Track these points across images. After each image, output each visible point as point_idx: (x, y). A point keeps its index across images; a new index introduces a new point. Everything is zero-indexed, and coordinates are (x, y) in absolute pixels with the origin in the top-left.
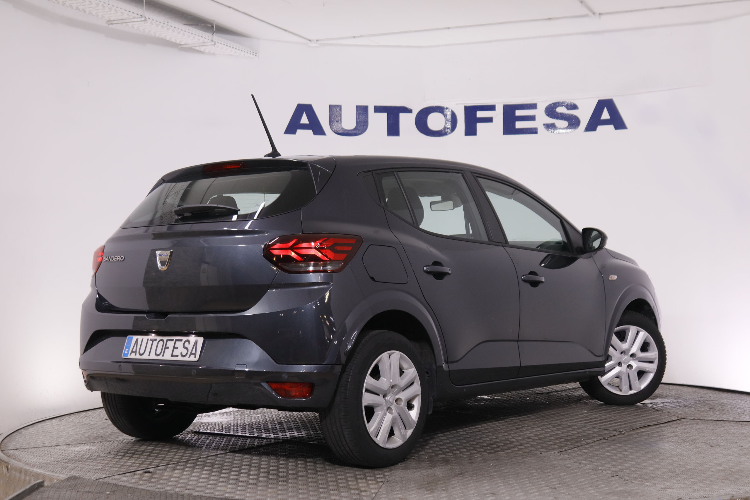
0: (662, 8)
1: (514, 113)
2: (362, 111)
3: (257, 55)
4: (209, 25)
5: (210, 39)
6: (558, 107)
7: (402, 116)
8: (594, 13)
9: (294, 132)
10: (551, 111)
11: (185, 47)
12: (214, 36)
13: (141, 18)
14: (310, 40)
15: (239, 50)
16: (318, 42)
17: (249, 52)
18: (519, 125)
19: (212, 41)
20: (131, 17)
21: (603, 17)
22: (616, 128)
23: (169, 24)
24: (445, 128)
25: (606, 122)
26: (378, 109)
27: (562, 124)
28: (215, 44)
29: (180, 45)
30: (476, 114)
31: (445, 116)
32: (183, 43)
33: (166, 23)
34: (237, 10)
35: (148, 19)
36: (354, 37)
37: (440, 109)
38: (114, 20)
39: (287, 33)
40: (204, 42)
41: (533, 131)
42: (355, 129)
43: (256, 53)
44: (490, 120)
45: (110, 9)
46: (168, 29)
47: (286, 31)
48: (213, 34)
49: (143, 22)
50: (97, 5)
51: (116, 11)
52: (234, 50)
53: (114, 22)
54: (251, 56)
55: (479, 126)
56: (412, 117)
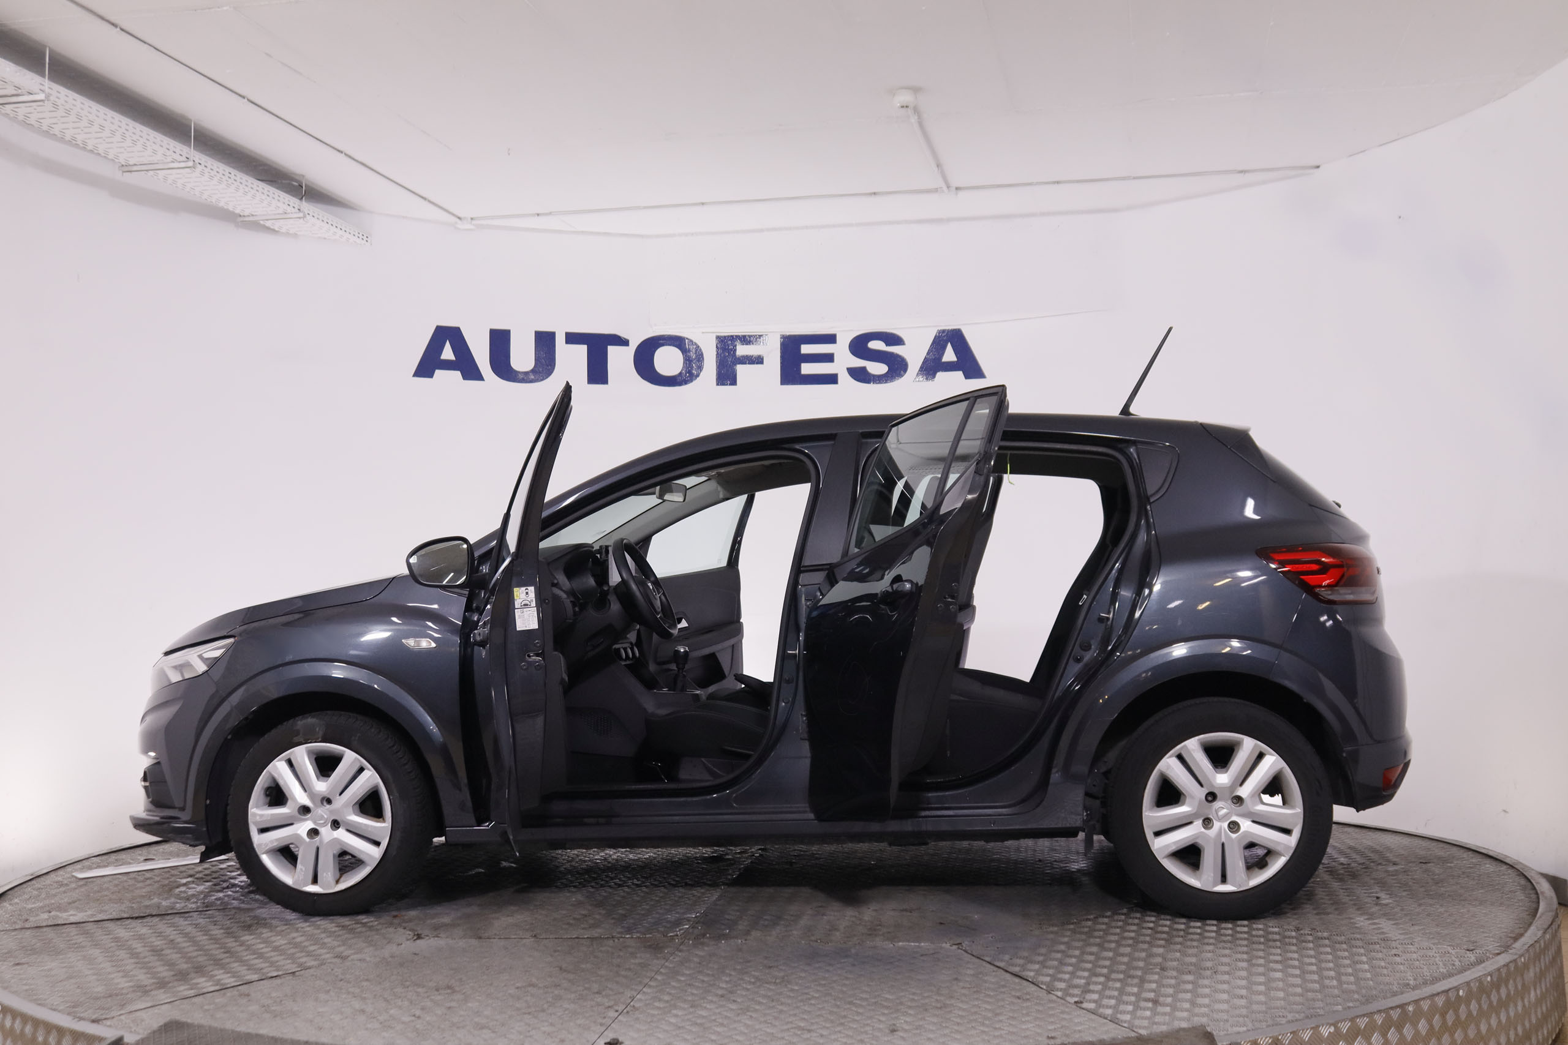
0: (1058, 182)
1: (799, 349)
2: (545, 342)
3: (369, 240)
4: (295, 184)
5: (295, 207)
6: (871, 340)
7: (613, 351)
8: (948, 187)
9: (430, 375)
10: (859, 346)
11: (249, 222)
12: (304, 202)
13: (186, 161)
14: (459, 218)
15: (341, 229)
16: (474, 222)
17: (357, 234)
18: (807, 369)
19: (299, 211)
20: (169, 159)
21: (961, 194)
22: (967, 376)
23: (232, 176)
24: (684, 372)
25: (949, 367)
26: (572, 338)
27: (877, 368)
28: (303, 217)
29: (241, 216)
30: (735, 350)
31: (684, 351)
32: (246, 213)
33: (227, 174)
34: (350, 157)
35: (199, 165)
36: (538, 215)
37: (677, 342)
38: (135, 165)
39: (428, 205)
40: (284, 214)
41: (832, 379)
42: (533, 371)
43: (367, 237)
44: (759, 360)
45: (134, 142)
46: (228, 186)
47: (425, 199)
48: (301, 199)
49: (188, 170)
50: (113, 133)
51: (145, 146)
52: (333, 229)
53: (135, 168)
54: (359, 241)
55: (740, 369)
56: (628, 353)
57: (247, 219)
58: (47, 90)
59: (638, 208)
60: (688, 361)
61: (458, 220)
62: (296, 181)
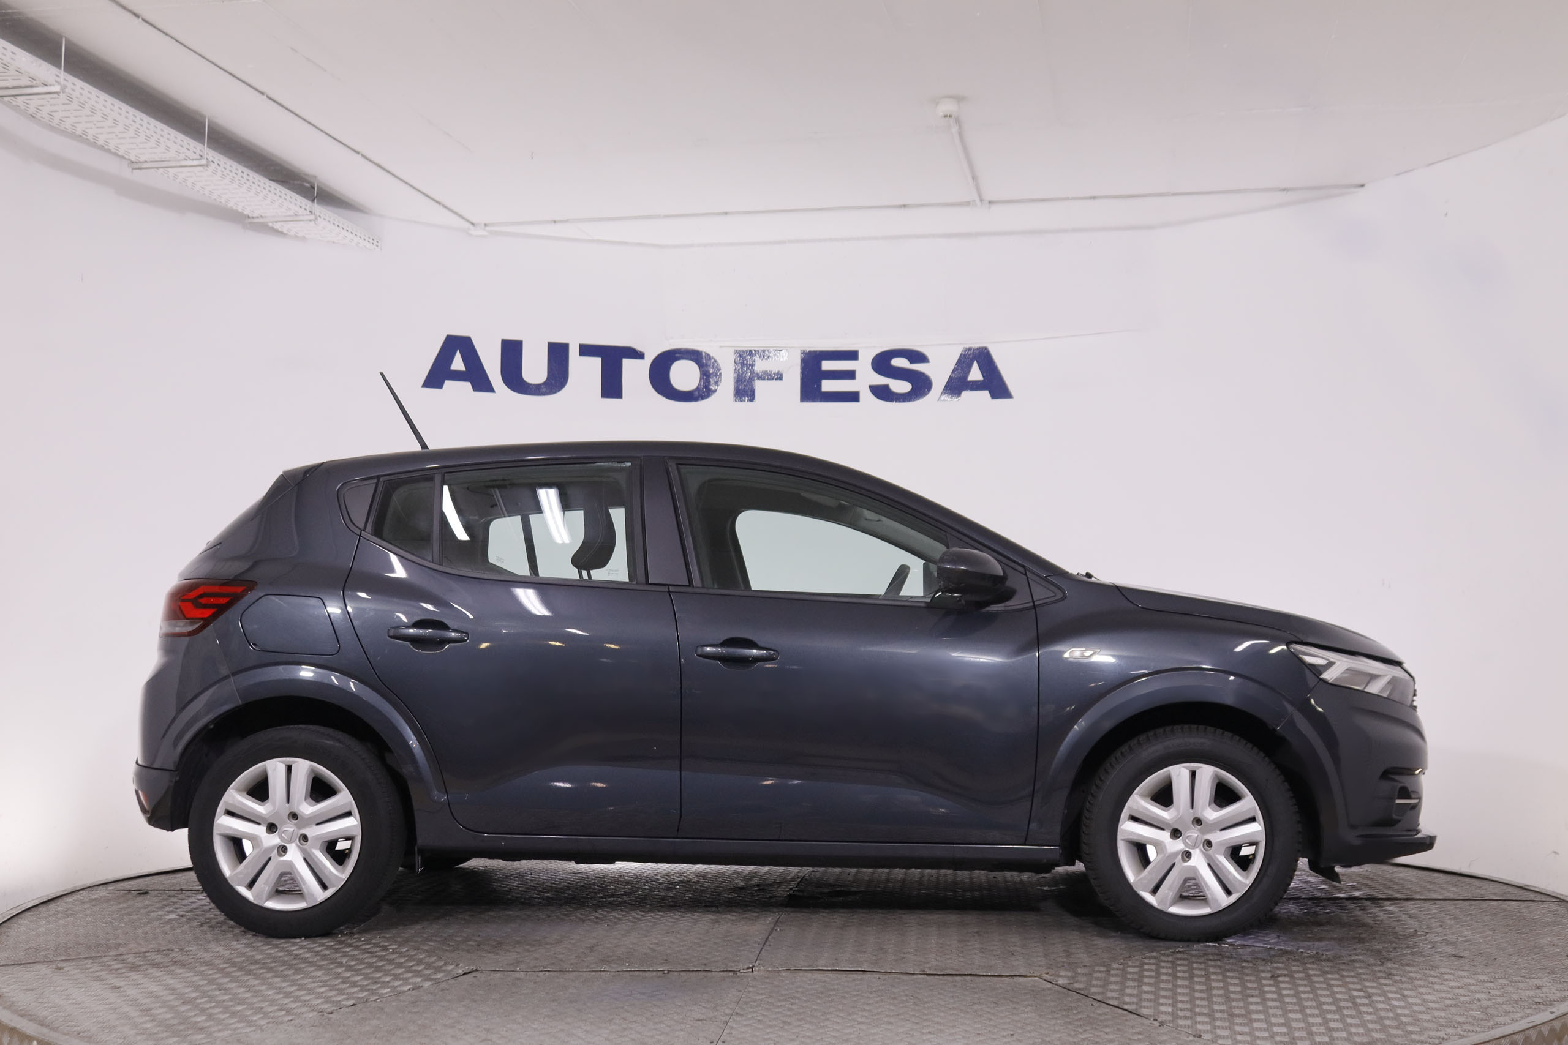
0: (1094, 198)
1: (820, 365)
2: (558, 354)
3: (379, 245)
4: (307, 185)
5: (308, 208)
6: (894, 357)
7: (627, 363)
8: (981, 200)
9: (440, 386)
10: (882, 363)
11: (257, 223)
12: (315, 204)
13: (200, 159)
14: (473, 224)
15: (352, 233)
16: (487, 228)
17: (367, 239)
18: (828, 385)
19: (310, 213)
20: (182, 156)
21: (994, 207)
22: (994, 396)
23: (244, 176)
24: (701, 387)
25: (976, 386)
26: (586, 350)
27: (901, 386)
28: (316, 219)
29: (250, 218)
30: (753, 365)
31: (701, 365)
32: (256, 214)
33: (240, 173)
34: (367, 158)
35: (212, 163)
36: (555, 222)
37: (694, 356)
38: (146, 162)
39: (441, 207)
40: (296, 215)
41: (853, 397)
42: (544, 383)
43: (377, 242)
44: (779, 377)
45: (148, 138)
46: (239, 185)
47: (439, 203)
48: (313, 201)
49: (200, 168)
50: (127, 128)
51: (158, 142)
52: (344, 233)
53: (145, 165)
54: (369, 245)
56: (643, 367)
57: (256, 220)
58: (63, 82)
59: (659, 216)
60: (706, 376)
61: (471, 227)
62: (308, 181)
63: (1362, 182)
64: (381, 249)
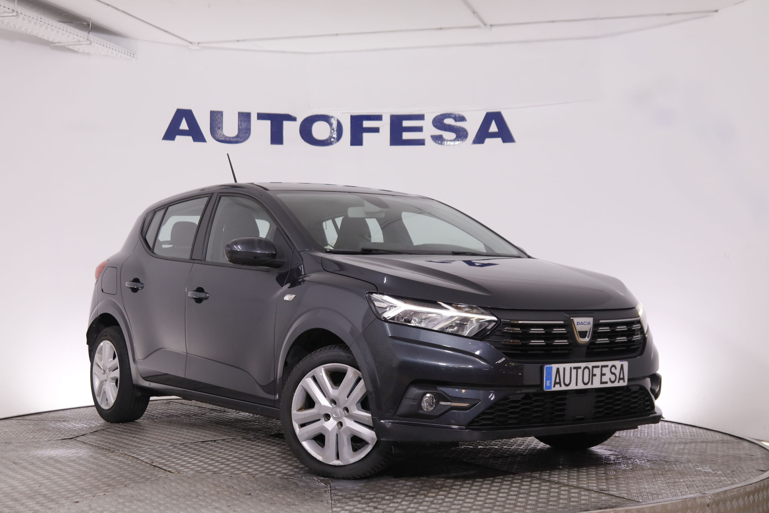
0: (553, 22)
1: (401, 124)
2: (245, 117)
3: (135, 56)
4: (85, 23)
5: (86, 37)
6: (446, 118)
7: (286, 124)
8: (485, 25)
9: (173, 139)
10: (438, 122)
11: (59, 46)
12: (90, 35)
13: (13, 13)
14: (191, 43)
15: (116, 50)
16: (200, 45)
17: (126, 53)
18: (406, 136)
19: (88, 40)
20: (2, 11)
21: (494, 29)
22: (504, 141)
23: (43, 20)
24: (331, 137)
25: (493, 135)
26: (261, 116)
27: (449, 135)
28: (91, 43)
29: (53, 43)
30: (362, 124)
31: (331, 125)
32: (56, 41)
33: (39, 19)
34: (116, 8)
35: (20, 15)
36: (238, 41)
37: (325, 118)
39: (167, 35)
40: (79, 41)
41: (421, 142)
42: (237, 136)
43: (133, 55)
44: (376, 130)
46: (41, 26)
47: (166, 32)
48: (89, 32)
49: (15, 17)
52: (111, 50)
54: (128, 57)
55: (366, 136)
56: (297, 125)
57: (57, 45)
60: (332, 130)
61: (190, 44)
62: (85, 21)
63: (716, 9)
64: (136, 59)
